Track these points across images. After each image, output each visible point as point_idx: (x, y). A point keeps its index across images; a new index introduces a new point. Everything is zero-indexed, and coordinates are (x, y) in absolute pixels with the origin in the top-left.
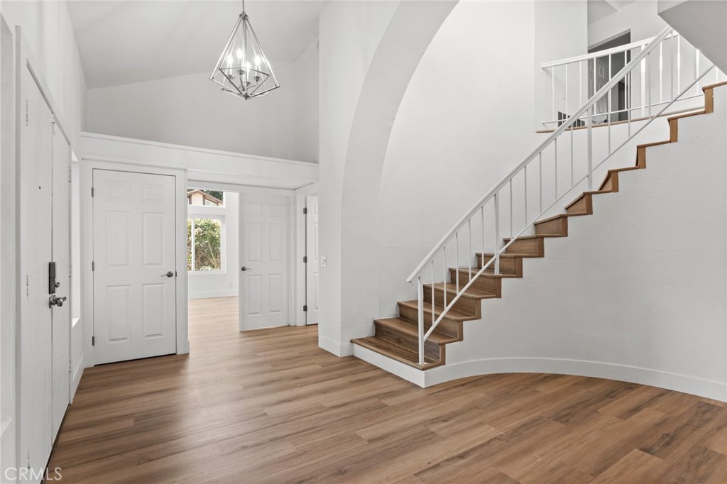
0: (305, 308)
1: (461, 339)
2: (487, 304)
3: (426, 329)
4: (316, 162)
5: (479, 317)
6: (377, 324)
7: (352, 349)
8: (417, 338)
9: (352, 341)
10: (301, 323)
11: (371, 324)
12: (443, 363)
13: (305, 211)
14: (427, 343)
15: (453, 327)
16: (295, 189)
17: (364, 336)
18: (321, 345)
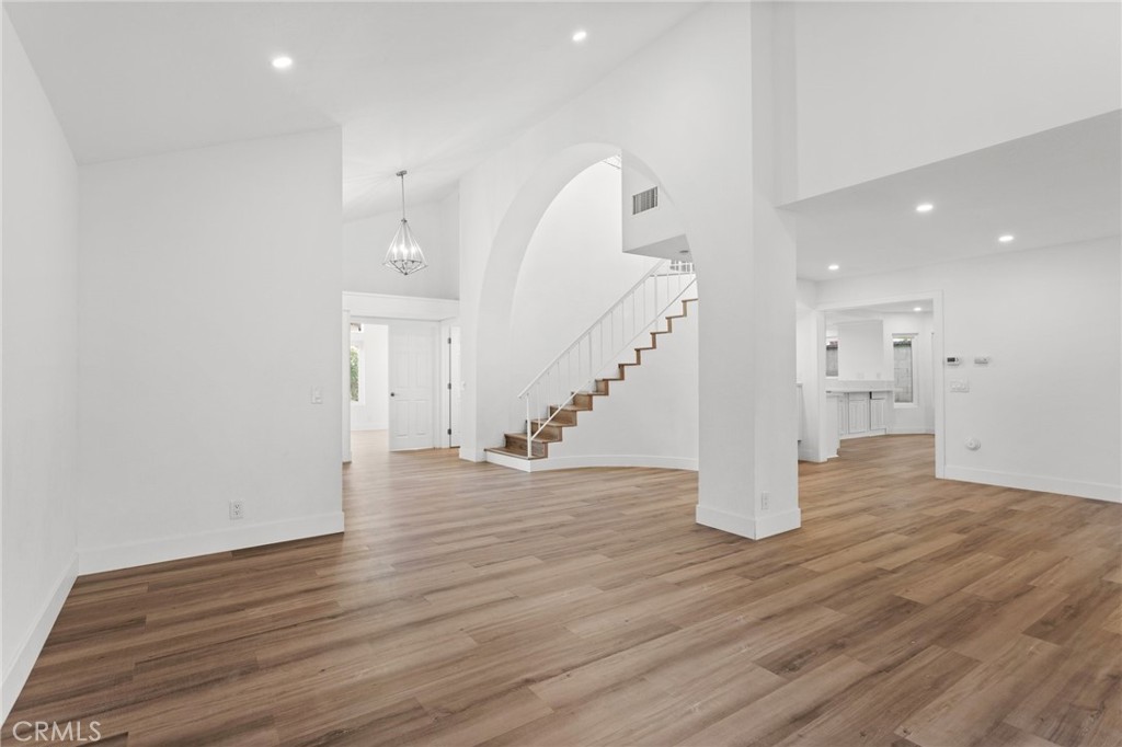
0: (450, 432)
1: (561, 440)
2: (581, 415)
3: (533, 433)
4: (457, 299)
5: (576, 425)
6: (507, 437)
7: (485, 456)
8: (526, 441)
9: (485, 450)
10: (445, 445)
11: (502, 438)
12: (546, 456)
13: (450, 341)
14: (533, 442)
15: (556, 431)
16: (440, 321)
17: (496, 446)
18: (461, 456)
